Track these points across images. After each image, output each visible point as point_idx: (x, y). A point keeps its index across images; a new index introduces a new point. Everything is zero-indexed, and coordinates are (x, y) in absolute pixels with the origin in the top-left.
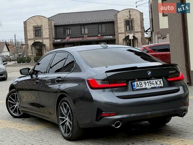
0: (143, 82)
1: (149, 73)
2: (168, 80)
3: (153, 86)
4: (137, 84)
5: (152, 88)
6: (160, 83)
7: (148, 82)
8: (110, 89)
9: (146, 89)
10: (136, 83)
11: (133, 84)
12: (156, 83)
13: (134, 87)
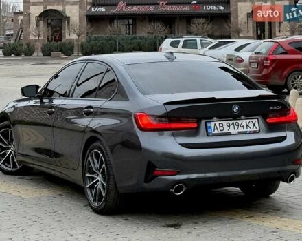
0: (225, 123)
1: (236, 109)
2: (268, 120)
3: (241, 130)
4: (215, 125)
5: (240, 133)
6: (254, 125)
7: (233, 123)
8: (171, 132)
9: (229, 134)
10: (213, 124)
11: (208, 125)
12: (247, 125)
13: (209, 131)
